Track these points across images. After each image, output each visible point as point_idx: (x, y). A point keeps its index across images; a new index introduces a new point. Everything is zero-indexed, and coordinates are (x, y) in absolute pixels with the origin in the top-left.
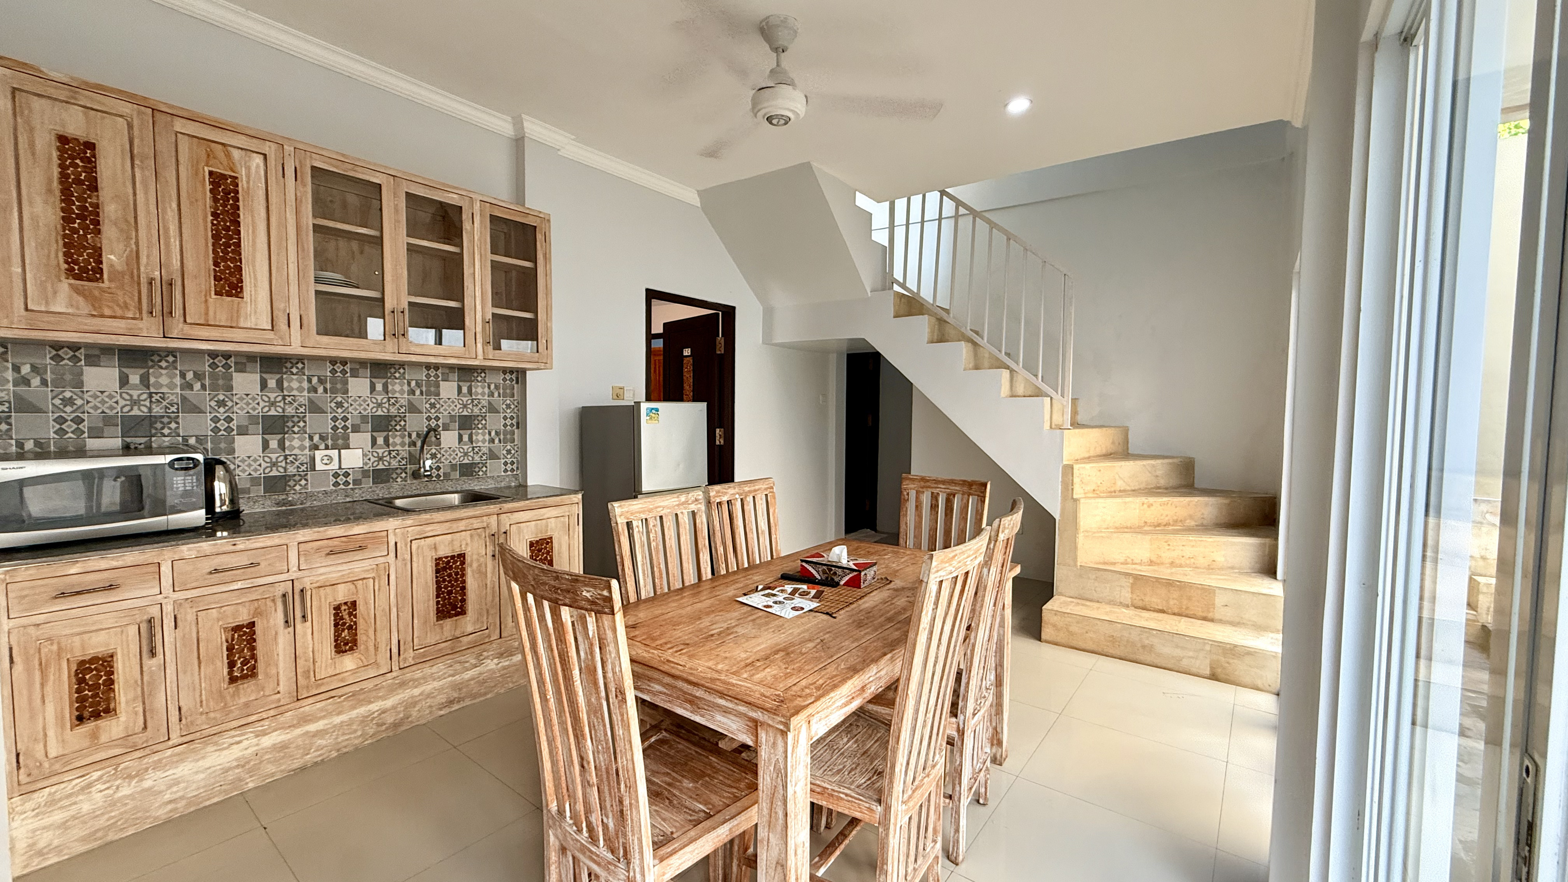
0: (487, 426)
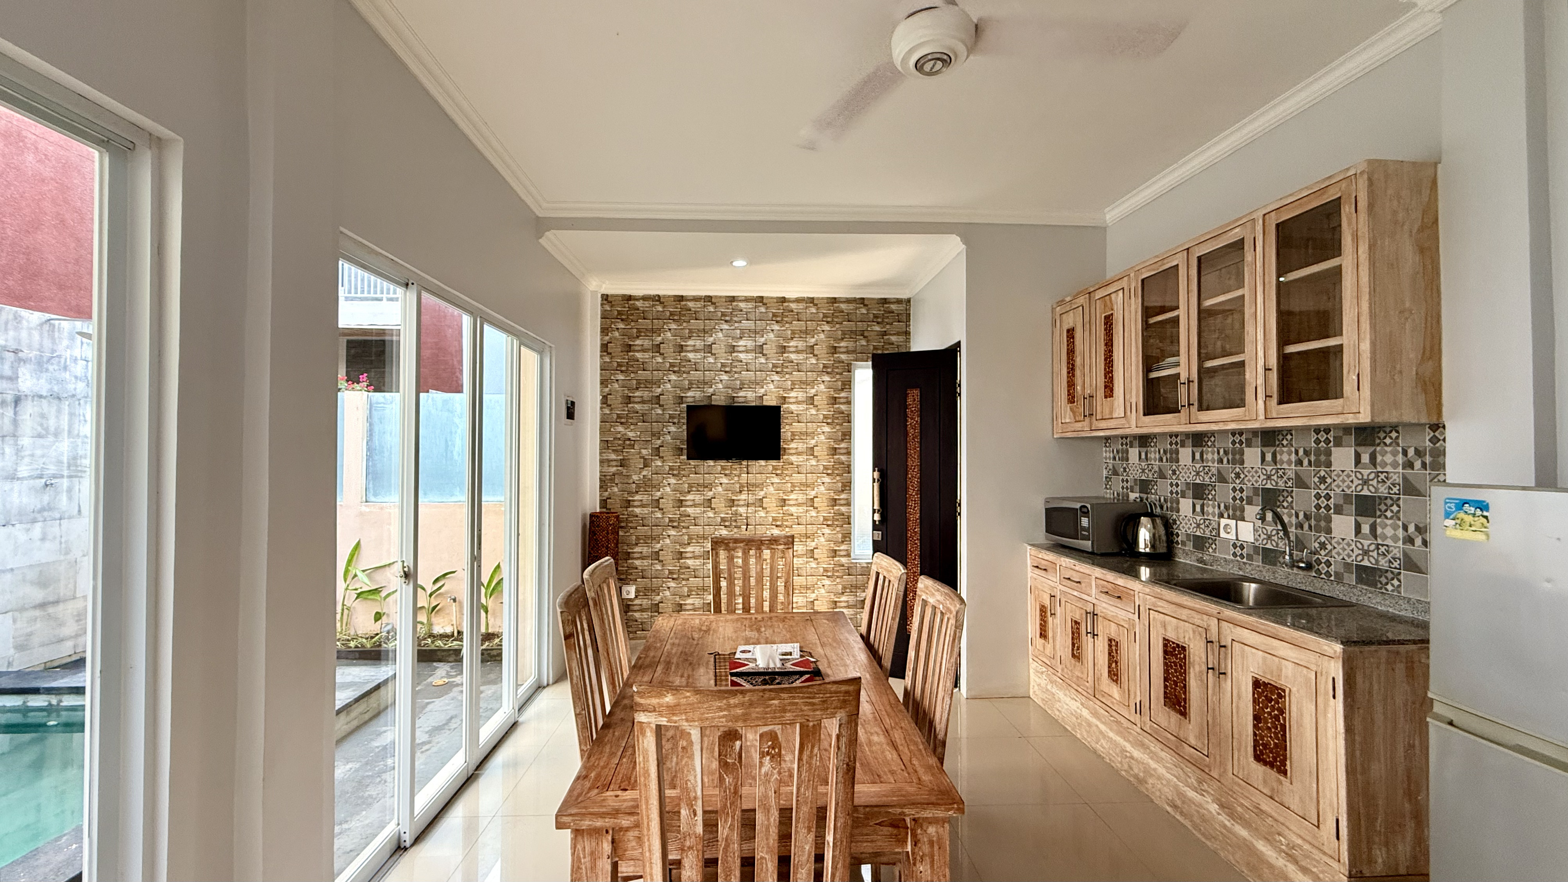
0: (1401, 515)
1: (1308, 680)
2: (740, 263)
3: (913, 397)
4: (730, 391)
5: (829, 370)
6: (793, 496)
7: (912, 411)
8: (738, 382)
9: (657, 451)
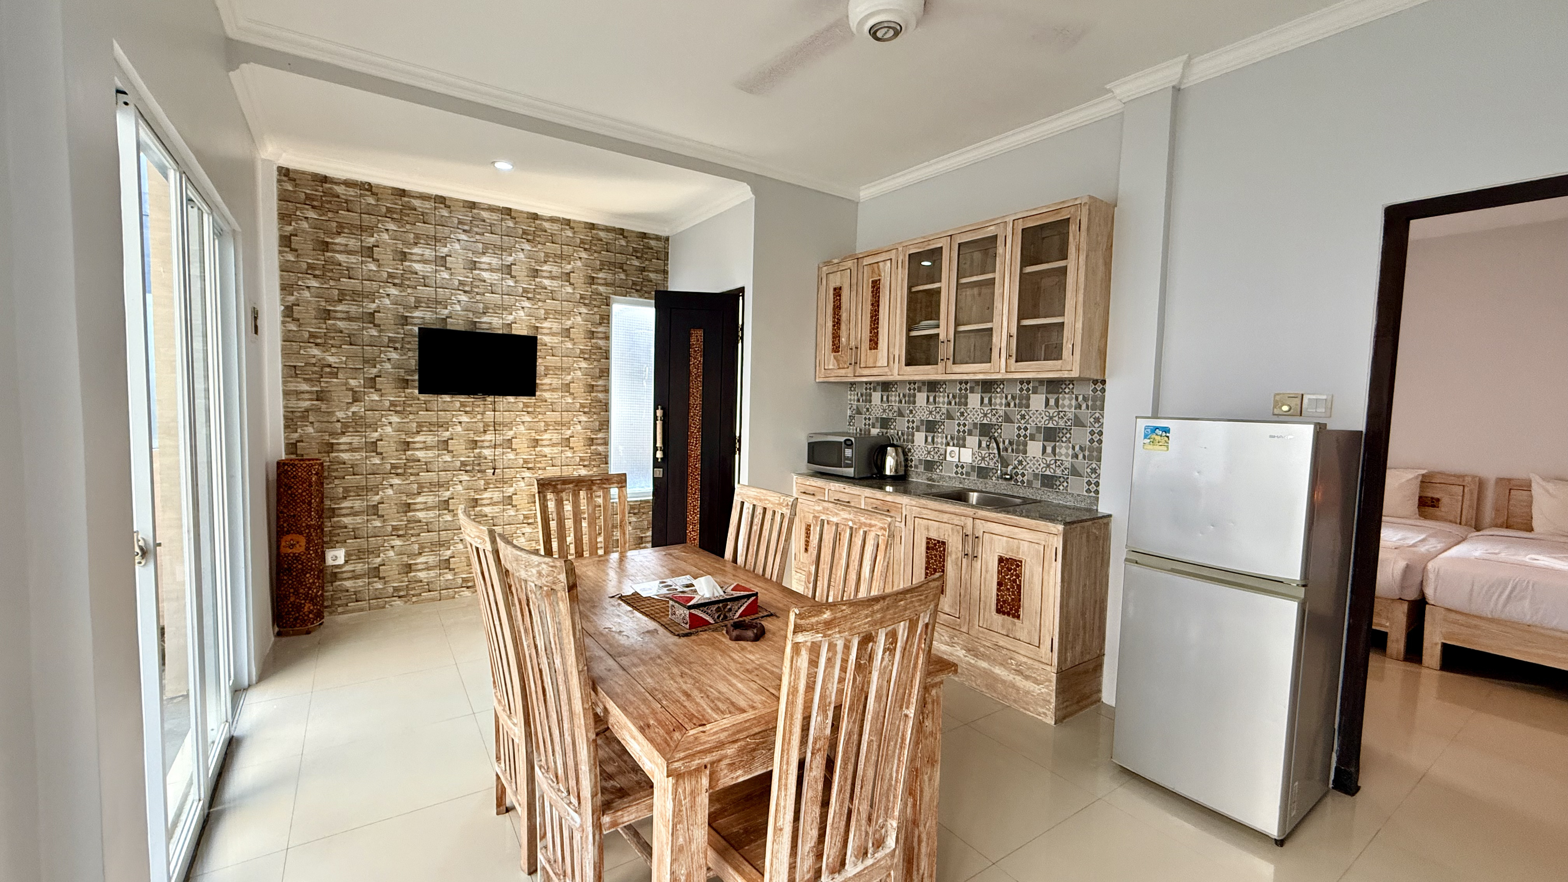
0: (1071, 440)
1: (1038, 552)
2: (503, 166)
3: (697, 337)
4: (471, 315)
5: (587, 301)
6: (546, 436)
7: (695, 351)
8: (481, 305)
9: (372, 383)
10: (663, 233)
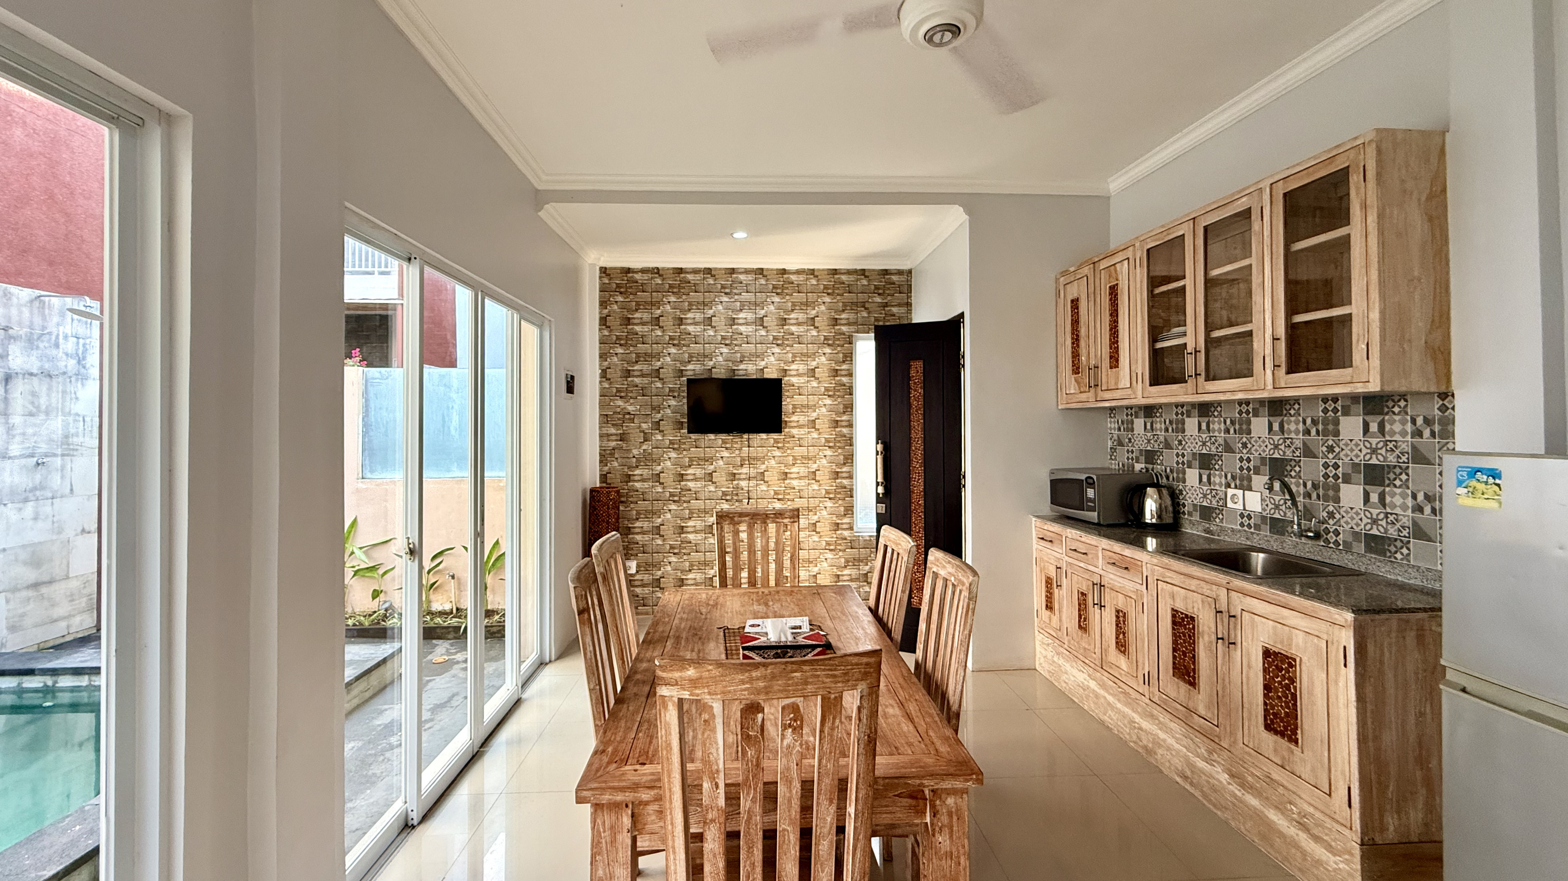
0: (1410, 484)
1: (1318, 648)
2: (740, 235)
3: (917, 369)
4: (730, 364)
5: (830, 342)
6: (794, 469)
7: (915, 383)
8: (739, 355)
9: (657, 425)
10: (905, 266)
